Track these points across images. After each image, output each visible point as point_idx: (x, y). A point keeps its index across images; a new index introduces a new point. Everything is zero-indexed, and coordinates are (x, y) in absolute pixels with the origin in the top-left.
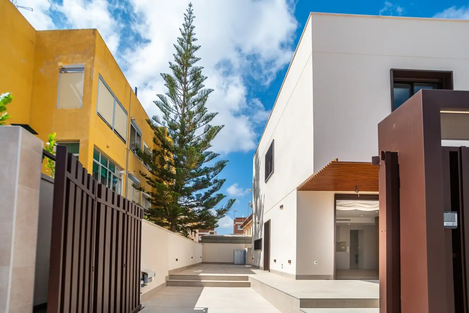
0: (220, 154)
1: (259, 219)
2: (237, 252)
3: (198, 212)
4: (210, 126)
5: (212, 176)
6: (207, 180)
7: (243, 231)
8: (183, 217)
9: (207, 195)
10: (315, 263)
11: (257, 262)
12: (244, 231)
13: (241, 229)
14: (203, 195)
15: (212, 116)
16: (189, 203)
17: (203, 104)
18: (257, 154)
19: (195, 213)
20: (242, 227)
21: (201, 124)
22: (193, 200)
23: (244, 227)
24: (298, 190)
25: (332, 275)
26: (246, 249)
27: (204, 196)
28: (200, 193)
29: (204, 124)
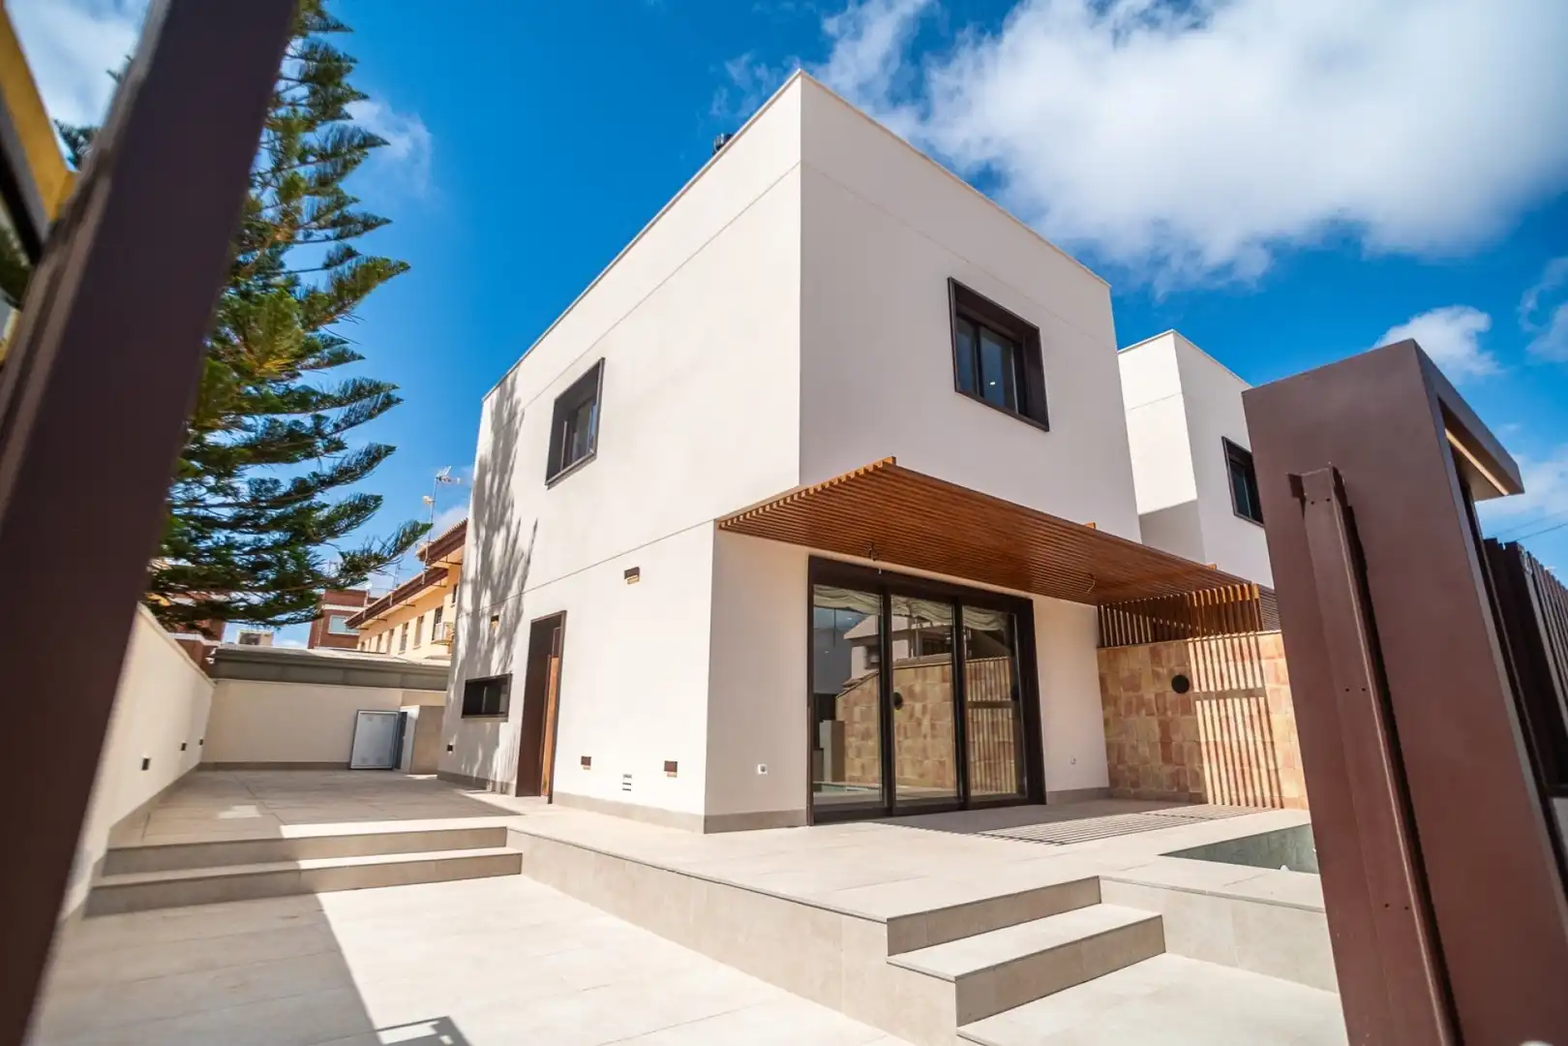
0: (364, 358)
1: (498, 601)
2: (370, 719)
3: (247, 549)
4: (350, 253)
5: (337, 426)
6: (309, 437)
7: (357, 637)
8: (169, 562)
9: (303, 489)
10: (760, 772)
11: (472, 759)
12: (360, 640)
13: (353, 632)
14: (286, 486)
15: (369, 224)
16: (206, 507)
17: (341, 175)
18: (509, 387)
19: (235, 552)
20: (354, 623)
21: (321, 234)
22: (230, 500)
23: (363, 625)
24: (720, 528)
25: (802, 811)
26: (413, 711)
27: (287, 494)
28: (275, 477)
29: (328, 238)
